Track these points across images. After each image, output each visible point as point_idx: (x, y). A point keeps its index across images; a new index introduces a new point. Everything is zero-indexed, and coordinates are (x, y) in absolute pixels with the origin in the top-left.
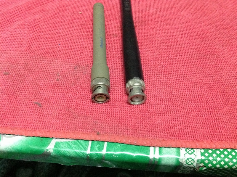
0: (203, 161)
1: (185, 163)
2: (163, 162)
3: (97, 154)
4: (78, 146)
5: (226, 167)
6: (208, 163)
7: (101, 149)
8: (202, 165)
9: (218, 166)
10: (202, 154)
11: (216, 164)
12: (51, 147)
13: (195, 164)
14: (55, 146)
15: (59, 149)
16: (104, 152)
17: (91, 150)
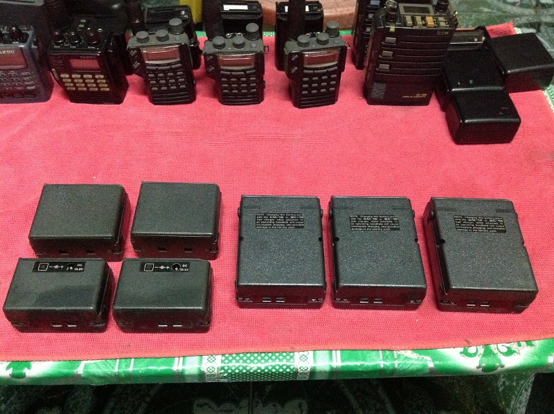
0: (223, 368)
1: (206, 371)
2: (187, 373)
3: (124, 372)
4: (106, 365)
5: (244, 371)
6: (228, 369)
7: (127, 366)
8: (222, 371)
9: (237, 371)
10: (222, 361)
11: (235, 370)
12: (81, 369)
13: (216, 371)
14: (85, 368)
15: (89, 370)
16: (131, 369)
17: (119, 368)
